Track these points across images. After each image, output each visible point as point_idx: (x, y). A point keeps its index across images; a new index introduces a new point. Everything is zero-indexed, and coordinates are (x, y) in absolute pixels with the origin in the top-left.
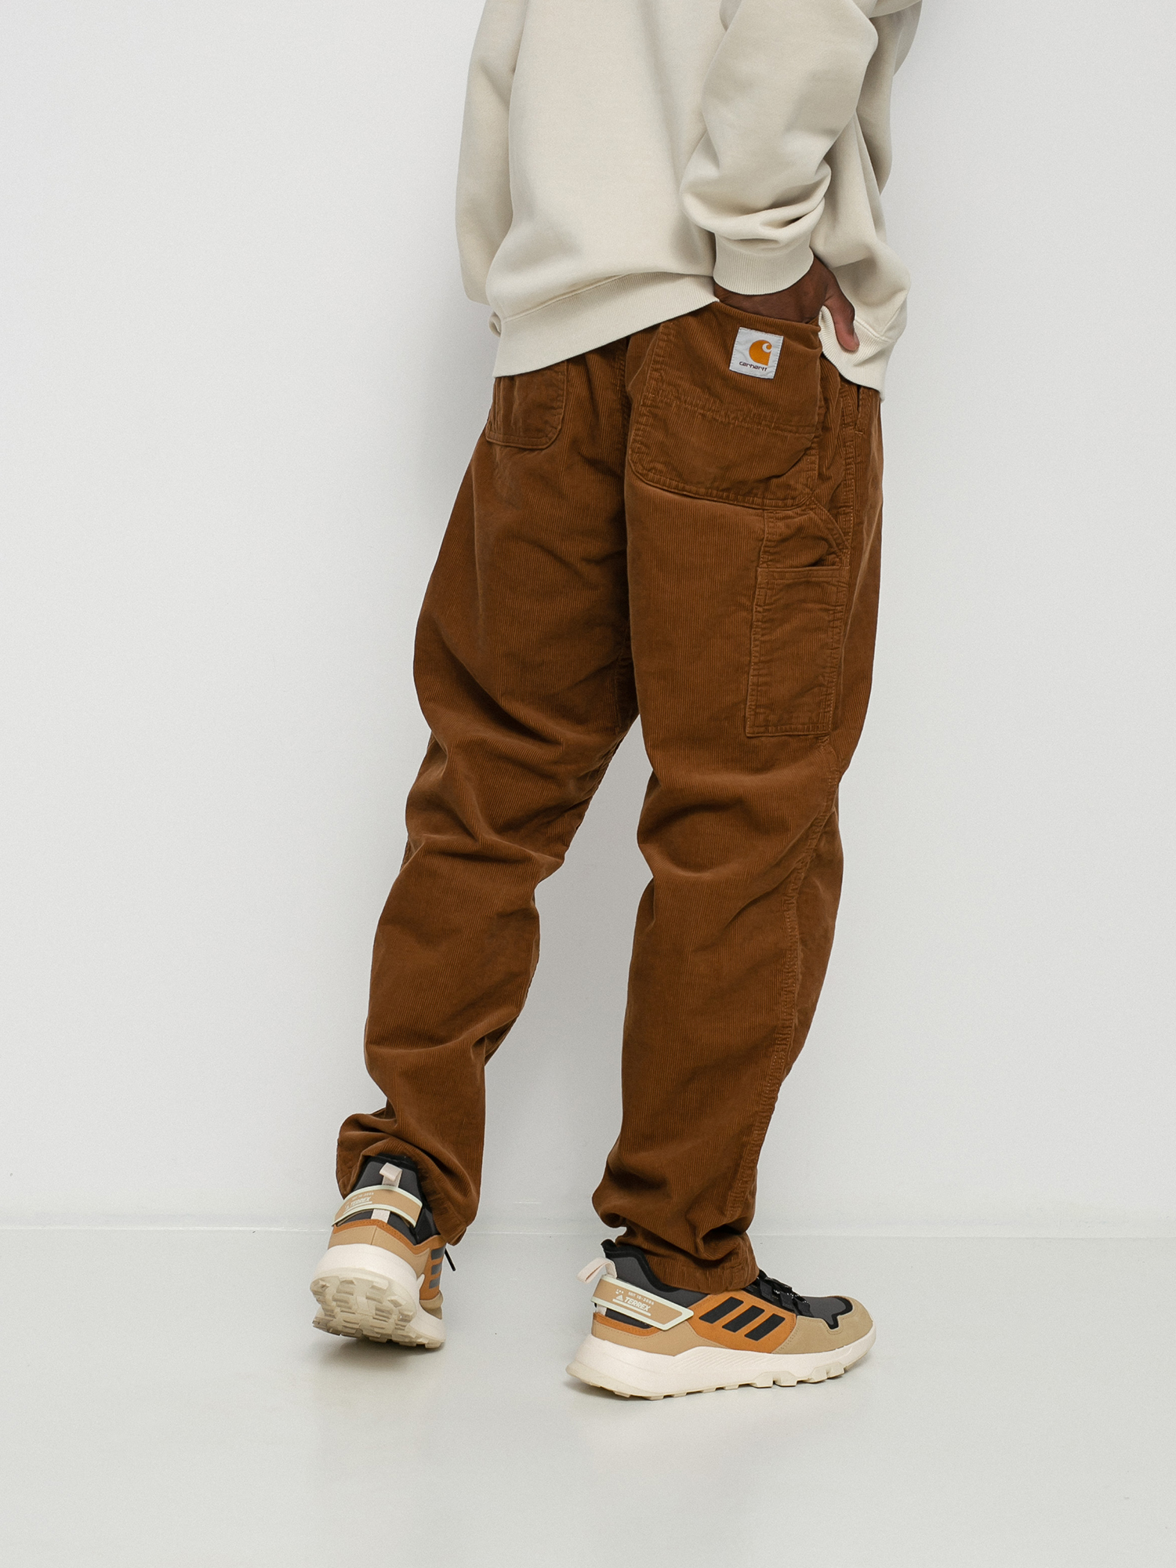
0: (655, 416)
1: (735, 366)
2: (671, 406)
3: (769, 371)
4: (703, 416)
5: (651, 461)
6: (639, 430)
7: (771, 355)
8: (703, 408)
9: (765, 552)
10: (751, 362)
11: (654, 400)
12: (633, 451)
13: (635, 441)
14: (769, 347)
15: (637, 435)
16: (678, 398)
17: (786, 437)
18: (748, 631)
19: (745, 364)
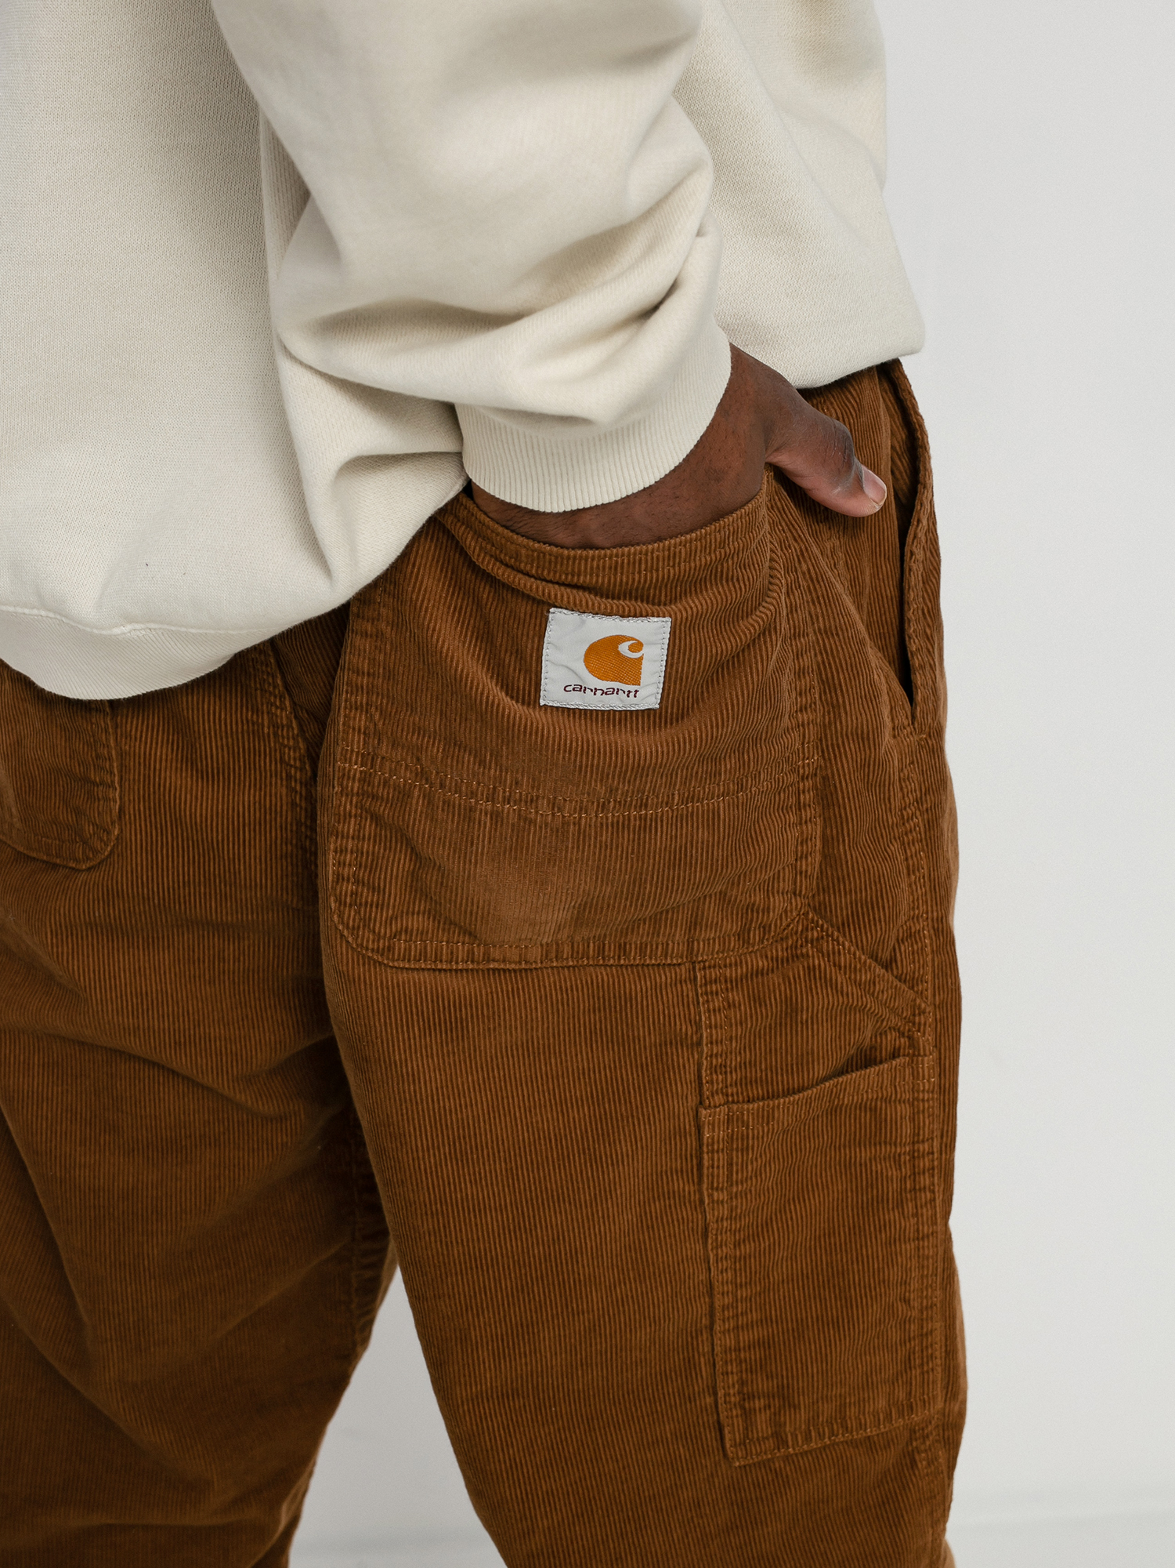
0: (376, 818)
1: (553, 692)
2: (410, 795)
3: (648, 694)
4: (496, 816)
5: (394, 918)
6: (343, 851)
7: (644, 661)
8: (491, 797)
9: (714, 1070)
10: (593, 682)
11: (365, 779)
12: (340, 902)
13: (339, 878)
14: (637, 646)
15: (340, 864)
16: (422, 774)
17: (716, 813)
18: (699, 1247)
19: (581, 689)
